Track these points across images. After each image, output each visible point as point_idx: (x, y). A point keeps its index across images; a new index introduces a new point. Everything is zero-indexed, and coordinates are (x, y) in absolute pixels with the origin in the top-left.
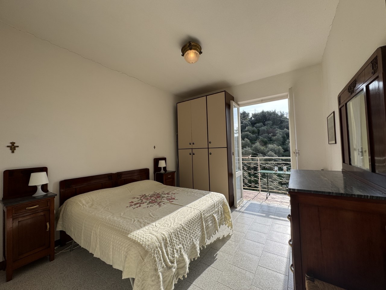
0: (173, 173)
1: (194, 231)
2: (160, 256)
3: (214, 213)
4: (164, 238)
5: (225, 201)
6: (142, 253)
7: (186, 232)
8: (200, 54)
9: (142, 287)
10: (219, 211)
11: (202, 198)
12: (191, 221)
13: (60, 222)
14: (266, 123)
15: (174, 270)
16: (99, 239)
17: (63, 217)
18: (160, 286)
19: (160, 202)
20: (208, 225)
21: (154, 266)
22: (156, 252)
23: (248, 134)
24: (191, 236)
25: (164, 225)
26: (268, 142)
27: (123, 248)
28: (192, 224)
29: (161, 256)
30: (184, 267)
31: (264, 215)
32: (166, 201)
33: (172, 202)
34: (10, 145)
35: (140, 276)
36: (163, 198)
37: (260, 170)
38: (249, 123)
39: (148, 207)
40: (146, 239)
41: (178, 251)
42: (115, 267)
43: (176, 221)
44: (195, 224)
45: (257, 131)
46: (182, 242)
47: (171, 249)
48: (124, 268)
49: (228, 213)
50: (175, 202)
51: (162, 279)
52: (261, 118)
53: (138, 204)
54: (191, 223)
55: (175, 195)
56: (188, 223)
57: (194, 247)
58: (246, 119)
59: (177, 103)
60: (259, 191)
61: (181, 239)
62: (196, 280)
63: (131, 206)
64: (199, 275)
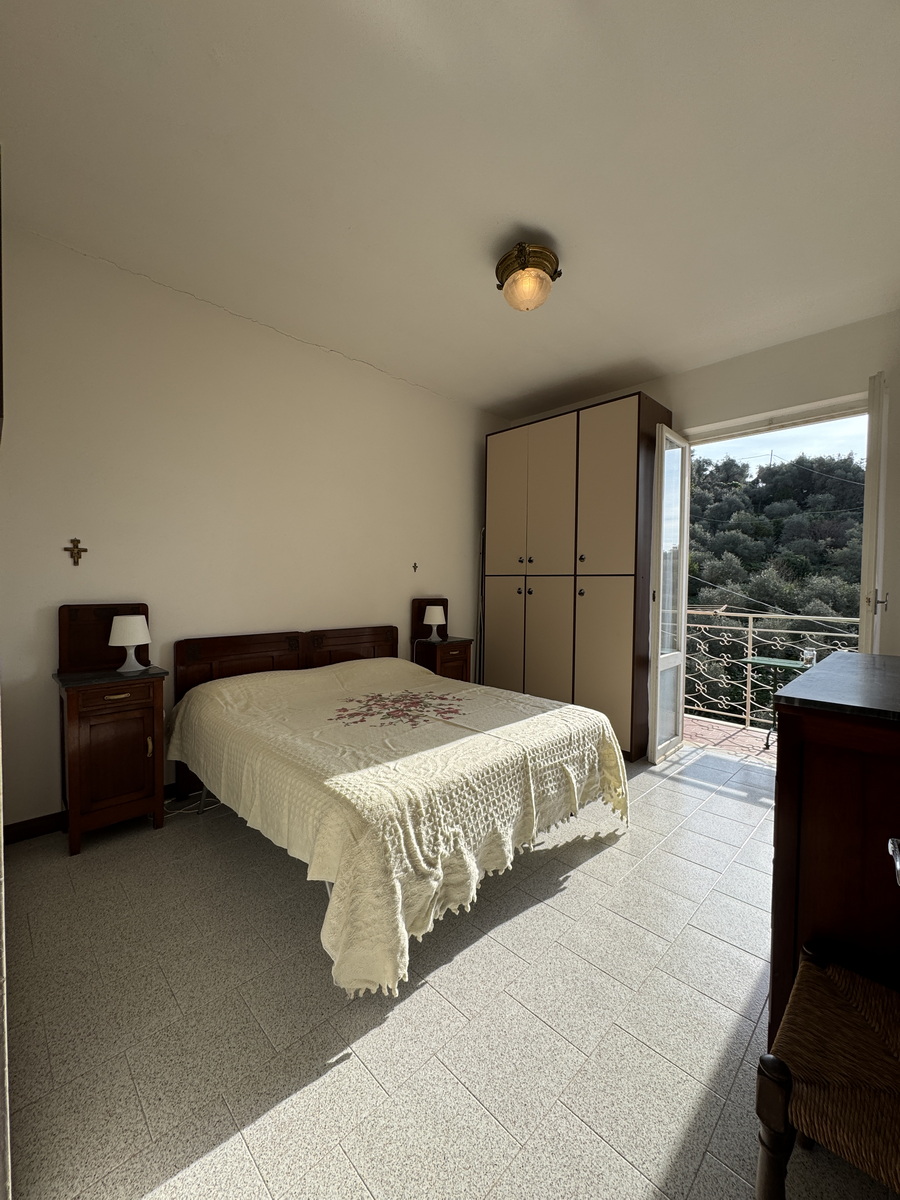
0: (464, 645)
1: (499, 800)
2: (399, 842)
3: (567, 762)
4: (413, 801)
5: (606, 732)
6: (353, 825)
7: (476, 798)
8: (553, 280)
9: (353, 907)
10: (584, 760)
11: (538, 716)
12: (493, 771)
13: (175, 741)
14: (810, 499)
15: (435, 884)
16: (260, 784)
17: (181, 728)
18: (394, 913)
19: (417, 717)
20: (543, 792)
21: (382, 861)
22: (388, 828)
23: (739, 537)
24: (491, 811)
25: (418, 771)
26: (812, 567)
27: (312, 811)
28: (494, 779)
29: (402, 841)
30: (464, 883)
31: (744, 794)
32: (434, 714)
33: (448, 718)
34: (70, 546)
35: (347, 878)
36: (426, 706)
37: (753, 655)
38: (743, 501)
39: (382, 725)
40: (366, 794)
41: (448, 840)
42: (294, 853)
43: (451, 765)
44: (505, 780)
45: (773, 527)
46: (463, 819)
47: (430, 831)
48: (311, 857)
49: (613, 771)
50: (456, 719)
51: (401, 897)
52: (791, 483)
53: (358, 714)
54: (492, 778)
55: (460, 703)
56: (483, 776)
57: (495, 840)
58: (736, 486)
59: (487, 436)
60: (742, 722)
61: (459, 812)
62: (499, 929)
63: (340, 717)
64: (508, 918)
